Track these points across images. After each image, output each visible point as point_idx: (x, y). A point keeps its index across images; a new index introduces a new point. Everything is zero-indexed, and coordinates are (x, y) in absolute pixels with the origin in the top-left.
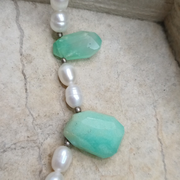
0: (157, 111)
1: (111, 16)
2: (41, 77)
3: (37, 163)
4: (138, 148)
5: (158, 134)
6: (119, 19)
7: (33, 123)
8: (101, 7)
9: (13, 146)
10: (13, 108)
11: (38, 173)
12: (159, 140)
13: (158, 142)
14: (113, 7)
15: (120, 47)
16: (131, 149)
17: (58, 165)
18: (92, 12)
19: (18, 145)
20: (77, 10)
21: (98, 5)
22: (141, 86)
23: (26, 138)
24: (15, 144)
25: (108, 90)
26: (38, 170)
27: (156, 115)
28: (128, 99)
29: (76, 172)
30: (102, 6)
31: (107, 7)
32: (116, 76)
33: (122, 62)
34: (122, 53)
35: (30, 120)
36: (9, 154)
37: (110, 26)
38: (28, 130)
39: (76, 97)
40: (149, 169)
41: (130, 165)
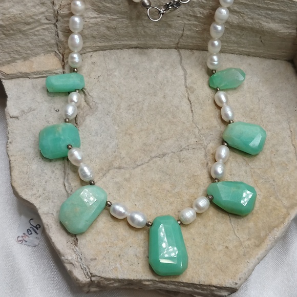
0: (291, 125)
1: (251, 57)
2: (202, 102)
3: (204, 159)
4: (277, 151)
5: (292, 141)
6: (257, 59)
7: (199, 133)
8: (242, 51)
9: (187, 148)
10: (184, 123)
11: (206, 165)
12: (293, 145)
13: (292, 147)
14: (252, 50)
15: (259, 80)
16: (272, 151)
17: (220, 157)
18: (236, 55)
19: (190, 146)
20: (224, 54)
21: (241, 49)
22: (277, 107)
23: (195, 142)
24: (188, 146)
25: (252, 110)
26: (206, 163)
27: (289, 128)
28: (267, 117)
29: (232, 165)
30: (244, 49)
31: (248, 50)
32: (258, 101)
33: (261, 91)
34: (261, 84)
35: (197, 131)
36: (185, 152)
37: (250, 65)
38: (195, 137)
39: (230, 113)
40: (287, 165)
41: (272, 162)
